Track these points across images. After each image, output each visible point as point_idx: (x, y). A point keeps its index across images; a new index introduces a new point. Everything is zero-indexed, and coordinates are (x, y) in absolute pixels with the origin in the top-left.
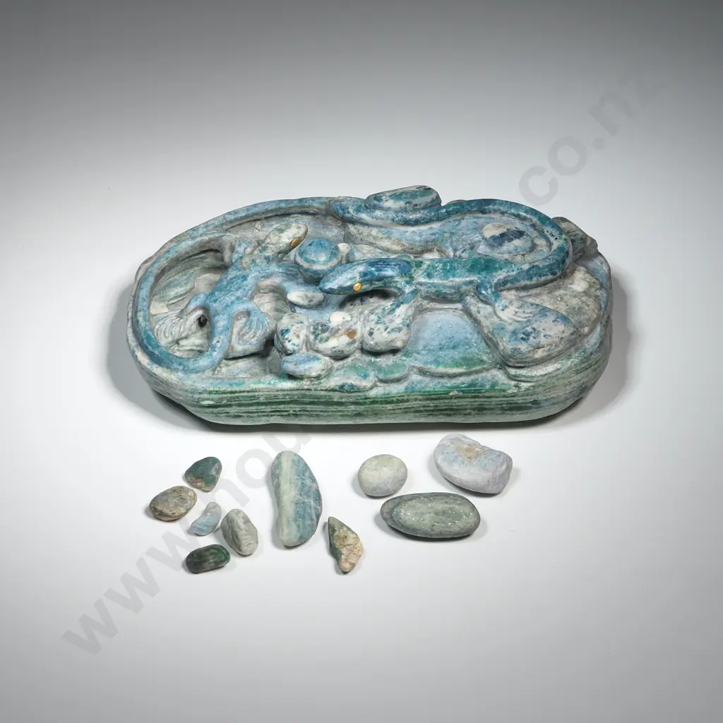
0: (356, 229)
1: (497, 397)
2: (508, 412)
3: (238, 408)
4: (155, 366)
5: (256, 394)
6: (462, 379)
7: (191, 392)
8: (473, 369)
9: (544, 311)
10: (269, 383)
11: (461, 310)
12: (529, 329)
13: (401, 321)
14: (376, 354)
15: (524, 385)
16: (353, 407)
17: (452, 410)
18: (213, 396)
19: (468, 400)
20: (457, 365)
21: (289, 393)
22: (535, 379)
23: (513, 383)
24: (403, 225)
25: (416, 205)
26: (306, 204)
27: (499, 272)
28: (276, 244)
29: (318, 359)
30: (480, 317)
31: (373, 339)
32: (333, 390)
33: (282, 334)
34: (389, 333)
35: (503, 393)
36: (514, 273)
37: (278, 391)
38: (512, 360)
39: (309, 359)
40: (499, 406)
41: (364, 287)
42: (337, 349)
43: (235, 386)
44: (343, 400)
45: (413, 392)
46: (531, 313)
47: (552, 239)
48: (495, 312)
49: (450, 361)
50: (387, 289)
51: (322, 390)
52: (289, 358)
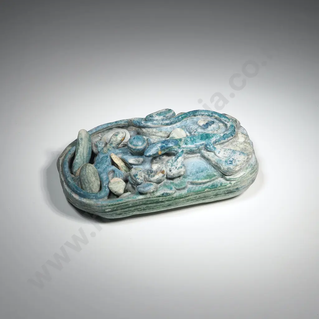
0: (146, 130)
1: (223, 189)
2: (227, 194)
3: (121, 211)
4: (82, 198)
5: (128, 203)
6: (208, 184)
7: (101, 207)
8: (212, 179)
9: (234, 152)
10: (133, 198)
11: (200, 156)
12: (231, 159)
13: (181, 164)
14: (172, 179)
15: (233, 182)
16: (167, 203)
17: (205, 197)
18: (110, 207)
19: (212, 192)
20: (206, 178)
21: (142, 200)
22: (237, 179)
23: (228, 182)
24: (166, 125)
25: (167, 117)
26: (119, 123)
27: (213, 138)
28: (116, 141)
29: (152, 184)
30: (210, 157)
31: (172, 173)
32: (159, 196)
33: (135, 177)
34: (178, 169)
35: (225, 187)
36: (218, 138)
37: (137, 200)
38: (228, 173)
39: (149, 185)
40: (224, 193)
41: (162, 152)
42: (159, 179)
43: (119, 201)
44: (164, 200)
45: (191, 192)
46: (229, 153)
47: (226, 123)
48: (215, 154)
49: (202, 177)
50: (171, 152)
51: (155, 197)
52: (140, 186)
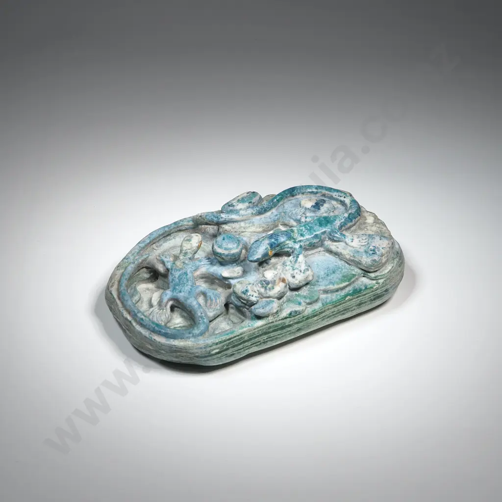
0: (229, 226)
1: (369, 293)
2: (374, 301)
3: (232, 349)
4: (172, 340)
5: (243, 336)
6: (347, 289)
7: (204, 348)
8: (352, 280)
9: (371, 236)
10: (249, 326)
11: (324, 251)
12: (371, 247)
13: (304, 265)
14: (297, 289)
15: (381, 281)
16: (296, 326)
17: (345, 310)
18: (219, 346)
19: (354, 300)
20: (342, 281)
21: (261, 328)
22: (386, 276)
23: (374, 282)
25: (254, 203)
26: (180, 225)
27: (336, 222)
28: (191, 249)
29: (273, 301)
30: (340, 250)
31: (297, 279)
32: (286, 318)
33: (245, 294)
34: (303, 273)
35: (372, 290)
36: (343, 220)
37: (255, 329)
38: (373, 268)
39: (268, 303)
40: (369, 299)
41: (273, 252)
42: (281, 291)
43: (230, 335)
44: (291, 323)
45: (327, 304)
46: (366, 239)
48: (347, 244)
49: (338, 280)
50: (283, 250)
51: (280, 320)
52: (256, 306)
